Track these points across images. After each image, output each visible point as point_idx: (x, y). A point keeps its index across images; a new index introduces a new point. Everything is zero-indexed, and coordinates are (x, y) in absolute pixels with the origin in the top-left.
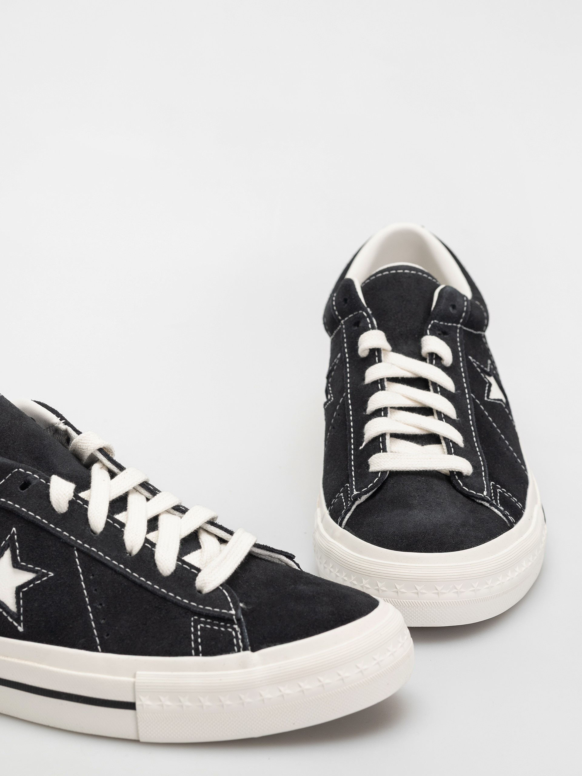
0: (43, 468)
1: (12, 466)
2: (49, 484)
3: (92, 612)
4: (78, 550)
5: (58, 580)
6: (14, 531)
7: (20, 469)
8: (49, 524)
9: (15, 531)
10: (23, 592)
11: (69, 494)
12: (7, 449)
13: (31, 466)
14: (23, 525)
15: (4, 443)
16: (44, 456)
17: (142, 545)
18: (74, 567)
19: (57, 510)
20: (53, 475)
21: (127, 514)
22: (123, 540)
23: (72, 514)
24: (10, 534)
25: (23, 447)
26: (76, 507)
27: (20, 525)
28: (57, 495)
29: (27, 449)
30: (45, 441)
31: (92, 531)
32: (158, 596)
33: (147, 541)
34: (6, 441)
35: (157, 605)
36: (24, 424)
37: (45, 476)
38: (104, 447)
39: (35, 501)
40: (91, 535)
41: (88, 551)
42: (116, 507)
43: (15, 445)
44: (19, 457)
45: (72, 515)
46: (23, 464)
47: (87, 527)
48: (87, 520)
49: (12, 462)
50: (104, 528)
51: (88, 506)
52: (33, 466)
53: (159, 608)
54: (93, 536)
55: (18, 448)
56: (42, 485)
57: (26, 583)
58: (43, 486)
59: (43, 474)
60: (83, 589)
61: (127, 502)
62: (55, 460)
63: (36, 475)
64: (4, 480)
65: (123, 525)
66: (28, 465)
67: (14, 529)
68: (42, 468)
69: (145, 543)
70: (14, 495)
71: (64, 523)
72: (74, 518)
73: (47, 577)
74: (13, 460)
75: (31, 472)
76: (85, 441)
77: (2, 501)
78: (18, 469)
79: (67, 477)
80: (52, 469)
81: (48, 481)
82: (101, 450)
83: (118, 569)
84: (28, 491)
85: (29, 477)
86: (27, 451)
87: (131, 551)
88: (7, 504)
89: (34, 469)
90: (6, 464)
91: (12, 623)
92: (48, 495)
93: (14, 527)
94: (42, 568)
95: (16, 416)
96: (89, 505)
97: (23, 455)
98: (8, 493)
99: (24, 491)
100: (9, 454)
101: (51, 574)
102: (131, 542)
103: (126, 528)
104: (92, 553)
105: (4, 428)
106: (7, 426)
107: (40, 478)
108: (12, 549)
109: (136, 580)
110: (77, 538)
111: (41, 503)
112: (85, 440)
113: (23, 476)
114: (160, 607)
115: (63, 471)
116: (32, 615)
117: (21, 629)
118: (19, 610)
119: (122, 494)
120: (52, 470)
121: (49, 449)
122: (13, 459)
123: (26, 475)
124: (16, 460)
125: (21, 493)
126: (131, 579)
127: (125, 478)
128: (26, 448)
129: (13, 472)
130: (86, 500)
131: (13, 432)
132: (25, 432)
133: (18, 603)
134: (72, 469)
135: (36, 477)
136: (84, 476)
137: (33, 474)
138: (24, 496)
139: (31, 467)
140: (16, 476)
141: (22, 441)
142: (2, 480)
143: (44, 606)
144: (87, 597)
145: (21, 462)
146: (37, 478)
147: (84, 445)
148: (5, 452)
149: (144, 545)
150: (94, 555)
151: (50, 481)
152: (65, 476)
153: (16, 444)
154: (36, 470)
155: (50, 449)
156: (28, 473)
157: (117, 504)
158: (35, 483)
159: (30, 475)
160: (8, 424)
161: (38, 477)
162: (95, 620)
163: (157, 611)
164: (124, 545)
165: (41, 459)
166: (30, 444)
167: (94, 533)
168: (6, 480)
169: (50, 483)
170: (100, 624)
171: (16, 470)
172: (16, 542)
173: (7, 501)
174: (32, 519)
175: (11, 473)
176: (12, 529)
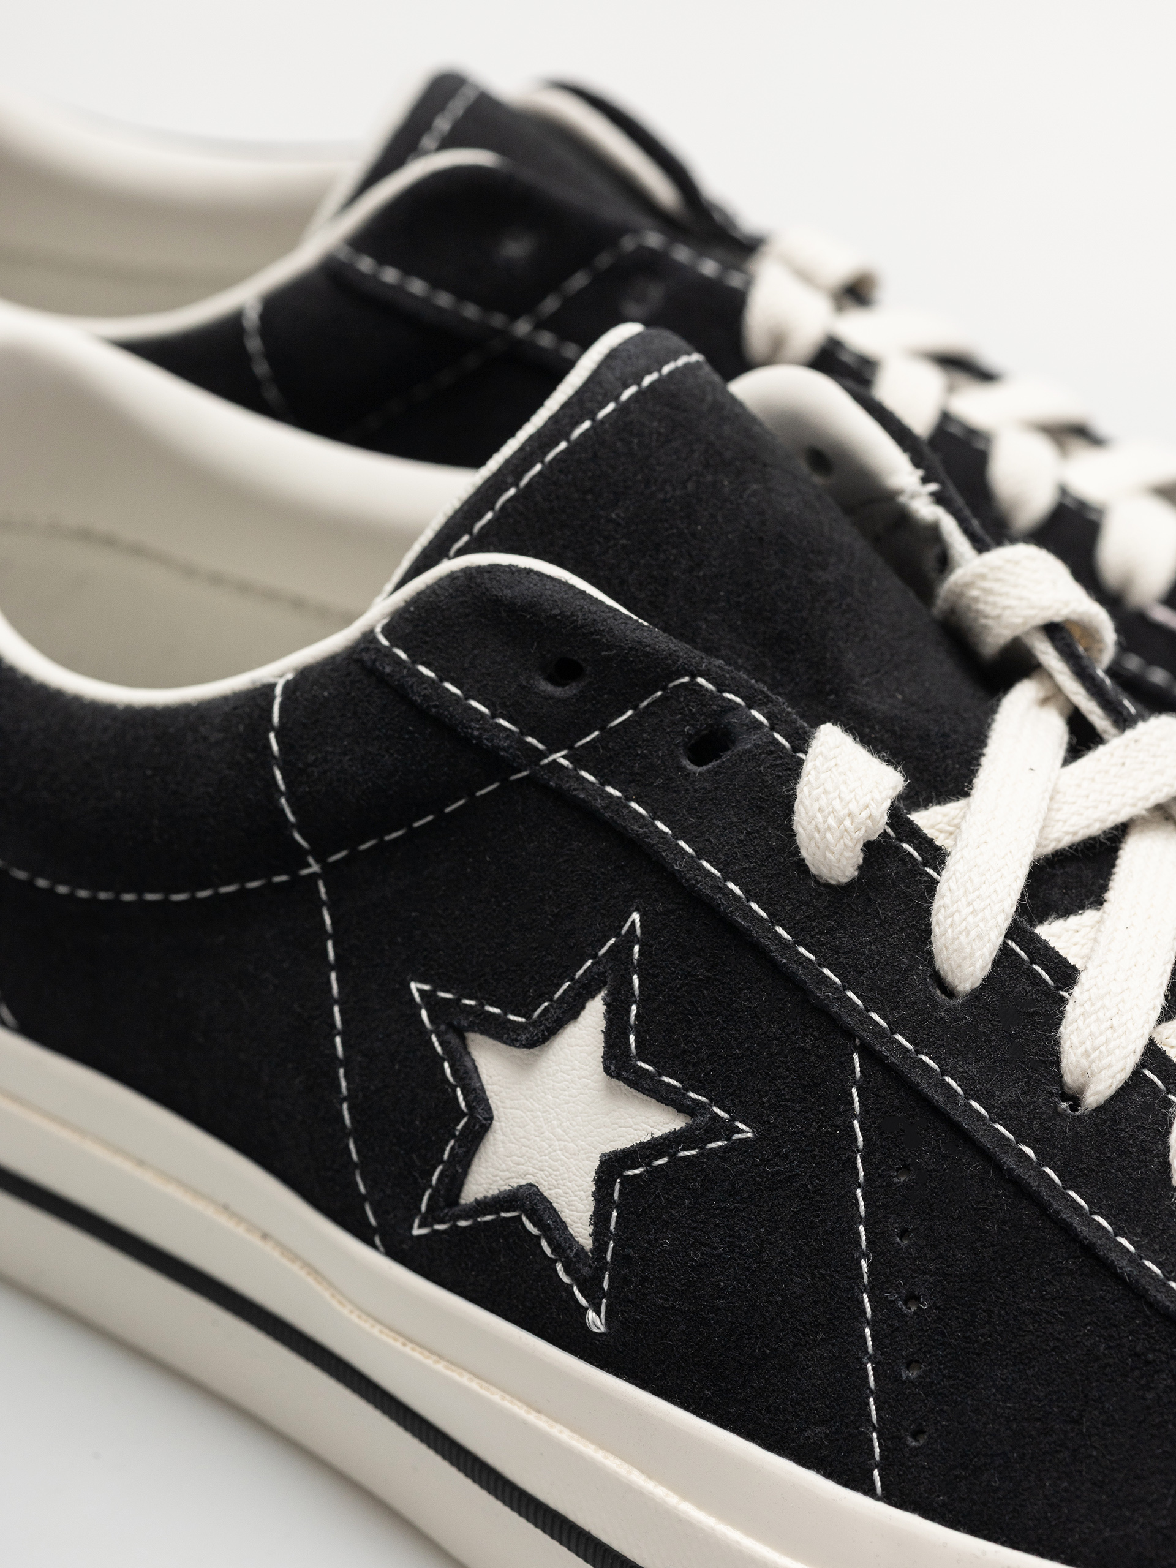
0: (797, 684)
1: (670, 662)
2: (801, 755)
3: (872, 1324)
4: (868, 1054)
5: (768, 1162)
6: (633, 922)
7: (701, 680)
8: (773, 925)
9: (638, 925)
10: (626, 1180)
11: (870, 817)
12: (660, 589)
13: (746, 671)
14: (671, 906)
15: (654, 563)
16: (807, 634)
17: (1126, 1074)
18: (839, 1121)
19: (813, 870)
20: (825, 722)
21: (1101, 922)
22: (1057, 1043)
23: (872, 895)
24: (618, 935)
25: (730, 587)
26: (892, 870)
27: (660, 908)
28: (820, 810)
29: (742, 600)
30: (824, 569)
31: (939, 981)
32: (1150, 1305)
33: (1153, 1054)
34: (662, 556)
35: (1138, 1349)
36: (754, 494)
37: (795, 722)
38: (1068, 621)
39: (735, 820)
40: (931, 999)
41: (904, 1068)
42: (1059, 881)
43: (698, 577)
44: (704, 626)
45: (869, 899)
46: (717, 657)
47: (918, 962)
48: (926, 932)
49: (671, 646)
50: (988, 979)
51: (939, 874)
52: (757, 671)
53: (1148, 1363)
54: (936, 1005)
55: (707, 590)
56: (775, 759)
57: (642, 1146)
58: (779, 762)
59: (789, 710)
60: (855, 1219)
61: (1113, 866)
62: (850, 656)
63: (759, 711)
64: (630, 713)
65: (1067, 974)
66: (736, 663)
67: (636, 917)
68: (792, 685)
69: (1142, 1064)
70: (659, 781)
71: (831, 929)
72: (878, 916)
73: (728, 1139)
74: (681, 637)
75: (741, 698)
76: (996, 586)
77: (611, 796)
78: (693, 677)
79: (887, 731)
80: (831, 692)
81: (801, 741)
82: (1054, 631)
83: (1010, 1162)
84: (717, 773)
85: (730, 715)
86: (743, 608)
87: (1082, 1091)
88: (625, 812)
89: (756, 686)
90: (648, 649)
91: (568, 1289)
92: (787, 806)
93: (637, 910)
94: (714, 1101)
95: (728, 455)
96: (943, 873)
97: (723, 620)
98: (636, 770)
99: (700, 769)
100: (666, 610)
101: (746, 1132)
102: (1087, 1054)
103: (1077, 990)
104: (916, 1077)
105: (665, 501)
106: (678, 493)
107: (772, 728)
108: (614, 1000)
109: (1076, 1221)
110: (871, 1004)
111: (758, 831)
112: (997, 580)
113: (705, 710)
114: (1150, 1357)
115: (875, 705)
116: (645, 1279)
117: (595, 1321)
118: (600, 1246)
119: (1100, 832)
120: (829, 694)
121: (836, 604)
122: (682, 635)
123: (719, 706)
124: (691, 641)
125: (688, 775)
126: (1058, 1212)
127: (1123, 764)
128: (739, 596)
129: (671, 685)
130: (939, 848)
131: (697, 524)
132: (747, 527)
133: (599, 1219)
134: (915, 697)
135: (757, 720)
136: (955, 732)
137: (750, 707)
138: (696, 791)
139: (745, 676)
140: (680, 702)
141: (728, 563)
142: (623, 713)
143: (696, 1256)
144: (865, 1256)
145: (710, 650)
146: (761, 723)
147: (991, 599)
148: (650, 603)
149: (1136, 1073)
150: (924, 1086)
151: (809, 746)
152: (877, 727)
153: (701, 574)
154: (765, 689)
155: (840, 605)
156: (730, 700)
157: (1071, 869)
158: (749, 746)
159: (735, 706)
160: (685, 487)
161: (765, 722)
162: (880, 1357)
163: (1137, 1373)
164: (1057, 1062)
165: (794, 647)
166: (758, 581)
167: (949, 991)
168: (639, 715)
169: (806, 753)
170: (898, 1378)
171: (686, 679)
172: (635, 972)
173: (629, 799)
174: (708, 891)
175: (664, 689)
176: (630, 915)
